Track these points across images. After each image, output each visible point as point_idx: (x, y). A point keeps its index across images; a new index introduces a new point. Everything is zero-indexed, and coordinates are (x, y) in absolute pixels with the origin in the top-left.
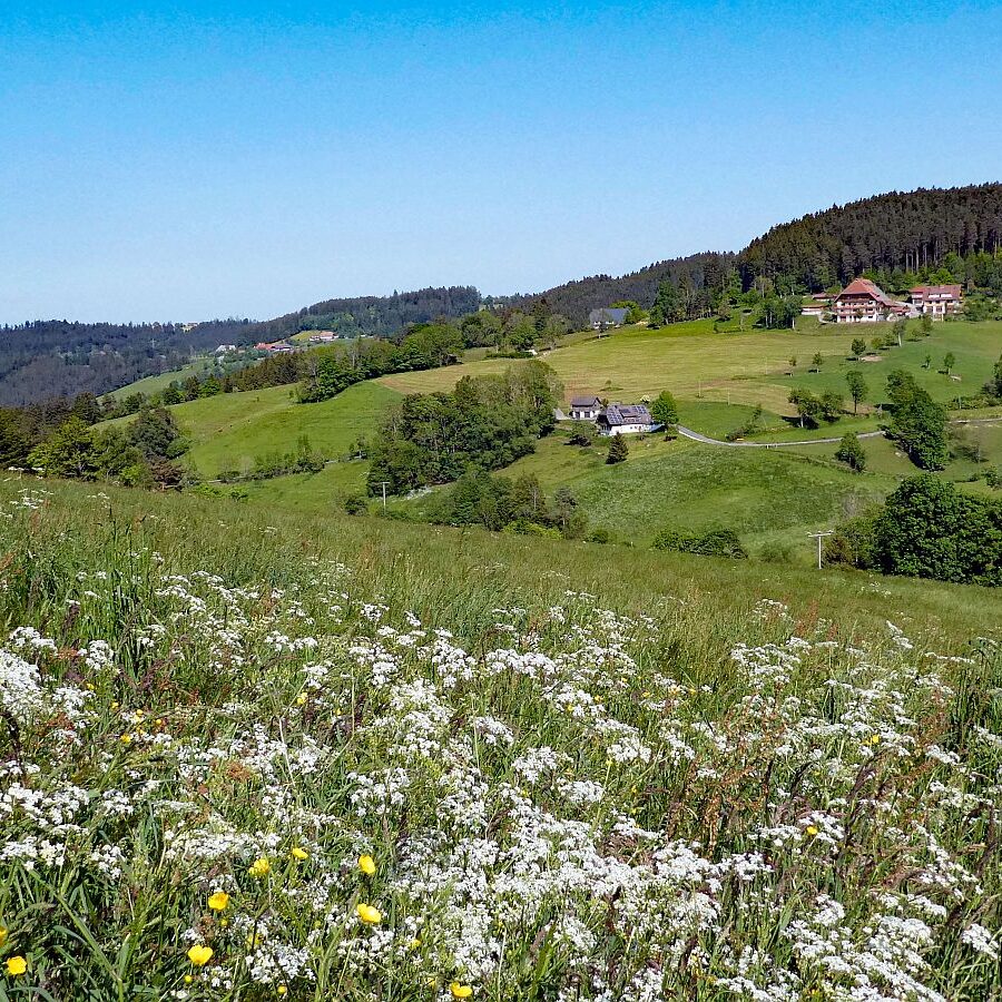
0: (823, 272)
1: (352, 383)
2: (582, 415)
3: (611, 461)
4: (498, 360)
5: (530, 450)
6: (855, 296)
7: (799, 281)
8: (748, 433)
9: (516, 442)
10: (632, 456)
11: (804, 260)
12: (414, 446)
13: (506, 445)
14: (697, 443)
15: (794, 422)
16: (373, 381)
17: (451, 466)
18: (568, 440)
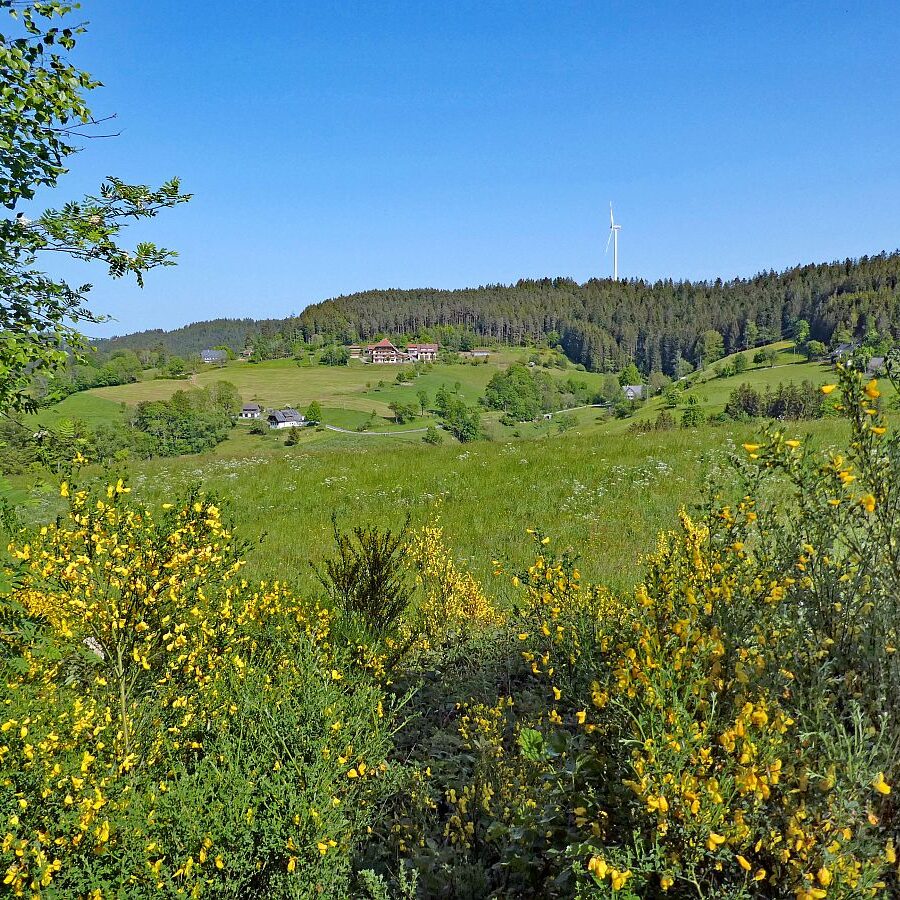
0: (353, 334)
1: (71, 393)
2: (249, 415)
3: (289, 444)
4: (164, 380)
5: (225, 438)
6: (385, 348)
7: (338, 338)
8: (370, 426)
9: (220, 433)
10: (302, 440)
11: (339, 326)
12: (148, 436)
13: (213, 434)
14: (341, 433)
15: (392, 420)
16: (85, 392)
17: (176, 449)
18: (248, 431)
